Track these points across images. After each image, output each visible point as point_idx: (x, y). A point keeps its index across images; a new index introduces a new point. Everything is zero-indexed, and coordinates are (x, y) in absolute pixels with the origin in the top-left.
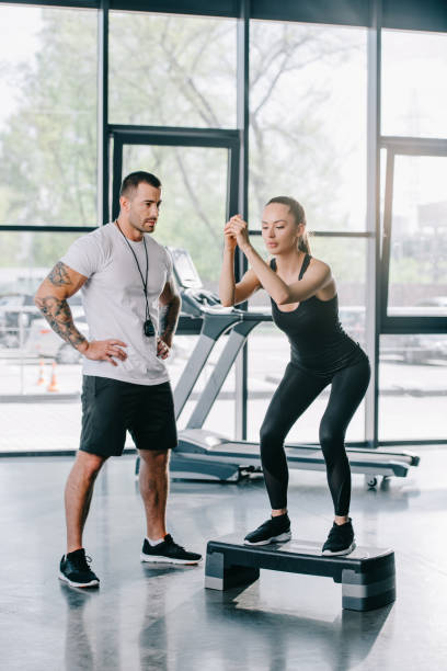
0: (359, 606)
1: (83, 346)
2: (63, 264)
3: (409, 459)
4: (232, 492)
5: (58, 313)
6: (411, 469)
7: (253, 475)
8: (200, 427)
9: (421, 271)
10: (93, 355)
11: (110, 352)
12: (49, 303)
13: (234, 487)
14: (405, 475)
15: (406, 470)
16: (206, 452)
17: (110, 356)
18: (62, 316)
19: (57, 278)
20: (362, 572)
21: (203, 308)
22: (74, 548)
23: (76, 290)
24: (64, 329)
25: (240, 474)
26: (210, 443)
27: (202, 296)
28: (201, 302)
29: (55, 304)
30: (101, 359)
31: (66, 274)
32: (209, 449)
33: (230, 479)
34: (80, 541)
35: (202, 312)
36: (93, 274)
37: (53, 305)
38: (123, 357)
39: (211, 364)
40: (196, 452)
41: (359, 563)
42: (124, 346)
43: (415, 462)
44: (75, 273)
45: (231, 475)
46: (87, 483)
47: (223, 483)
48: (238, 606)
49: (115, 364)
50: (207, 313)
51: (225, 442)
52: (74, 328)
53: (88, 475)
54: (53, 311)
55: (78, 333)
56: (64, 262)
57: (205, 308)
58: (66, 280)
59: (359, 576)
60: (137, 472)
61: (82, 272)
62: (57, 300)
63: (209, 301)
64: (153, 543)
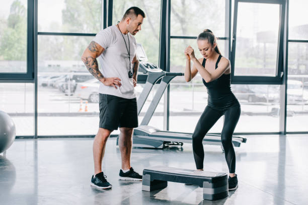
0: (211, 198)
1: (103, 80)
2: (94, 42)
3: (242, 139)
4: (160, 153)
5: (93, 64)
6: (242, 144)
7: (170, 146)
8: (147, 125)
9: (258, 63)
10: (107, 84)
11: (115, 83)
12: (89, 59)
13: (161, 151)
14: (239, 146)
15: (240, 144)
16: (149, 135)
17: (115, 84)
18: (94, 66)
19: (93, 48)
20: (212, 183)
21: (147, 70)
22: (98, 172)
23: (101, 54)
24: (95, 72)
25: (164, 145)
26: (151, 131)
27: (148, 65)
28: (147, 67)
29: (92, 60)
30: (110, 86)
31: (96, 47)
32: (150, 134)
33: (159, 147)
34: (101, 169)
35: (147, 71)
36: (107, 48)
37: (91, 61)
38: (120, 85)
39: (149, 101)
40: (144, 135)
41: (211, 179)
42: (120, 80)
43: (244, 141)
44: (100, 47)
45: (160, 146)
46: (104, 142)
47: (156, 149)
48: (156, 198)
49: (116, 88)
50: (150, 72)
51: (158, 131)
52: (99, 71)
53: (104, 139)
54: (91, 63)
55: (101, 73)
56: (95, 41)
57: (149, 70)
58: (96, 50)
59: (211, 185)
60: (117, 144)
61: (103, 46)
62: (93, 58)
63: (150, 66)
64: (125, 171)
